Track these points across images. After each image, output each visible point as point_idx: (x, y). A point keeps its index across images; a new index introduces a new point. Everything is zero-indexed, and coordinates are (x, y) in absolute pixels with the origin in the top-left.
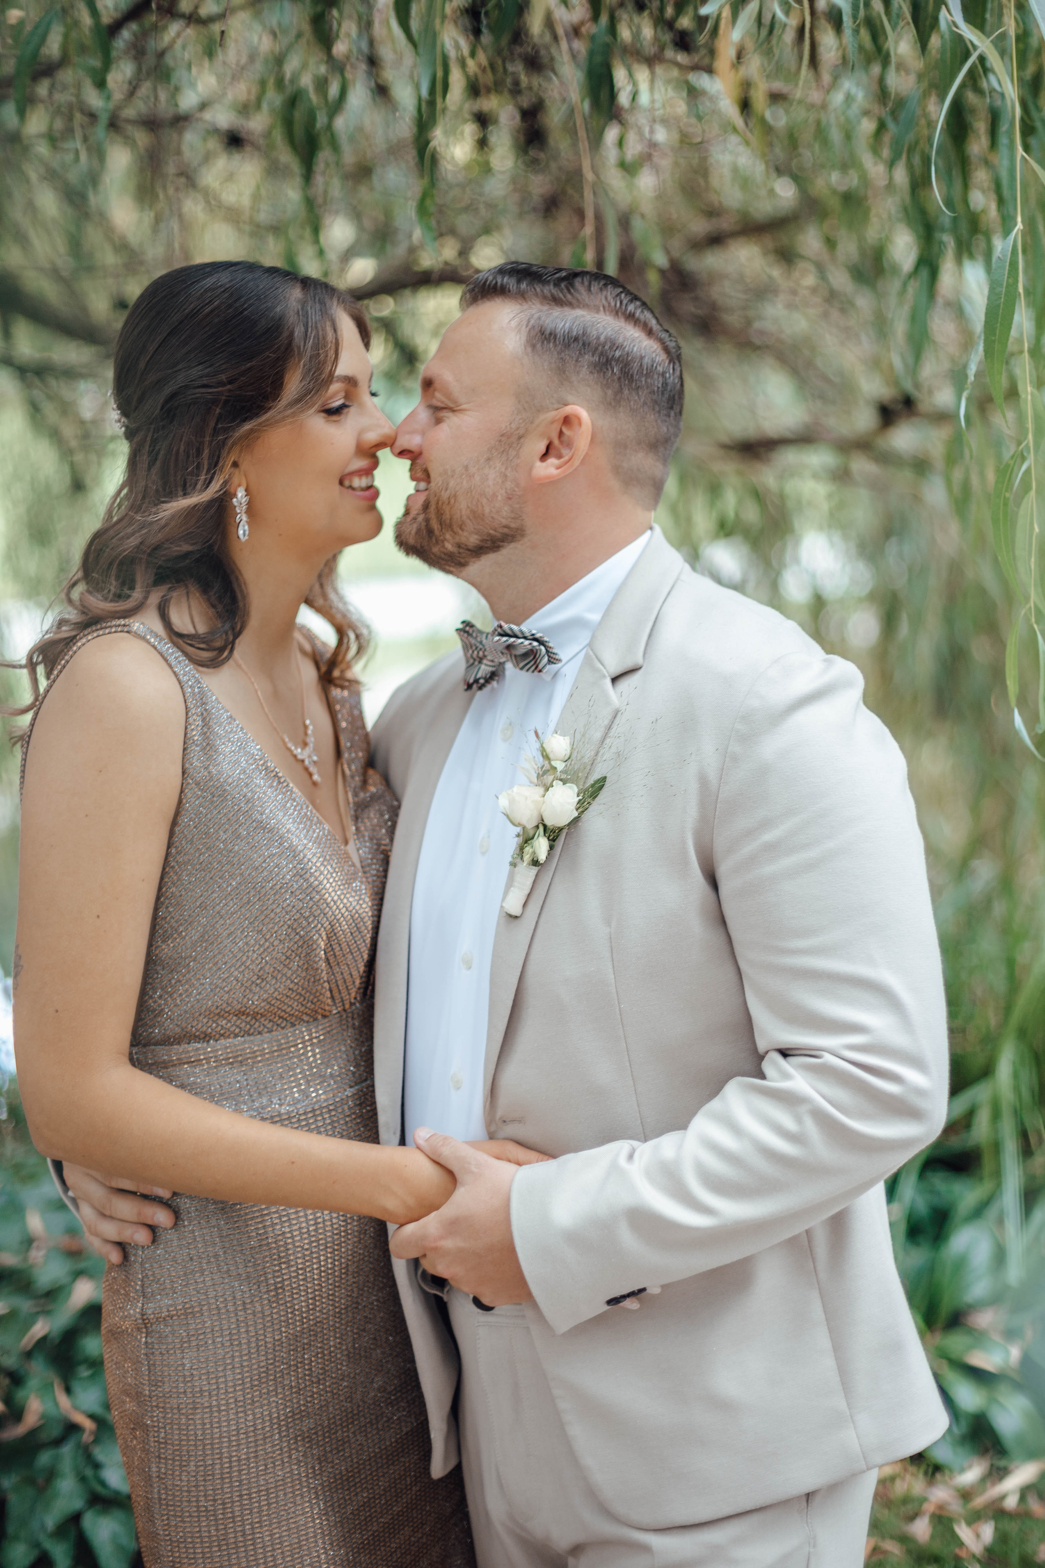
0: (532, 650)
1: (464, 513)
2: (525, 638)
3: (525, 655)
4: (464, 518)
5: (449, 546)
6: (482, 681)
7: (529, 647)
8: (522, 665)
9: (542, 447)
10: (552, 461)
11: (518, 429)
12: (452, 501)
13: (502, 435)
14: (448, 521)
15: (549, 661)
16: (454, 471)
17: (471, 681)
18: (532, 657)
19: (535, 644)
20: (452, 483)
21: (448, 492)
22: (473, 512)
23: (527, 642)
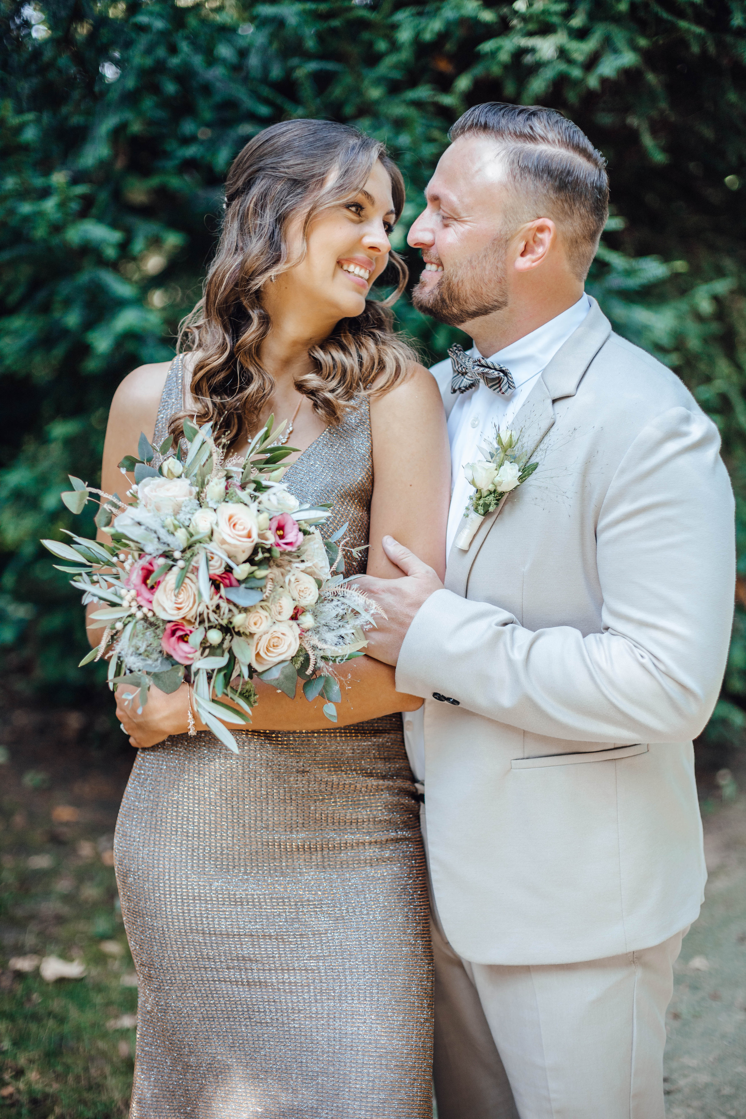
0: (499, 377)
1: (468, 292)
2: (495, 369)
3: (493, 379)
4: (468, 295)
5: (455, 311)
6: (463, 388)
7: (497, 376)
8: (490, 385)
9: (521, 246)
10: (529, 257)
11: (506, 234)
12: (460, 284)
13: (495, 240)
14: (456, 297)
15: (509, 387)
16: (461, 264)
17: (456, 388)
18: (497, 381)
19: (502, 374)
20: (460, 273)
21: (458, 278)
22: (474, 292)
23: (496, 373)
